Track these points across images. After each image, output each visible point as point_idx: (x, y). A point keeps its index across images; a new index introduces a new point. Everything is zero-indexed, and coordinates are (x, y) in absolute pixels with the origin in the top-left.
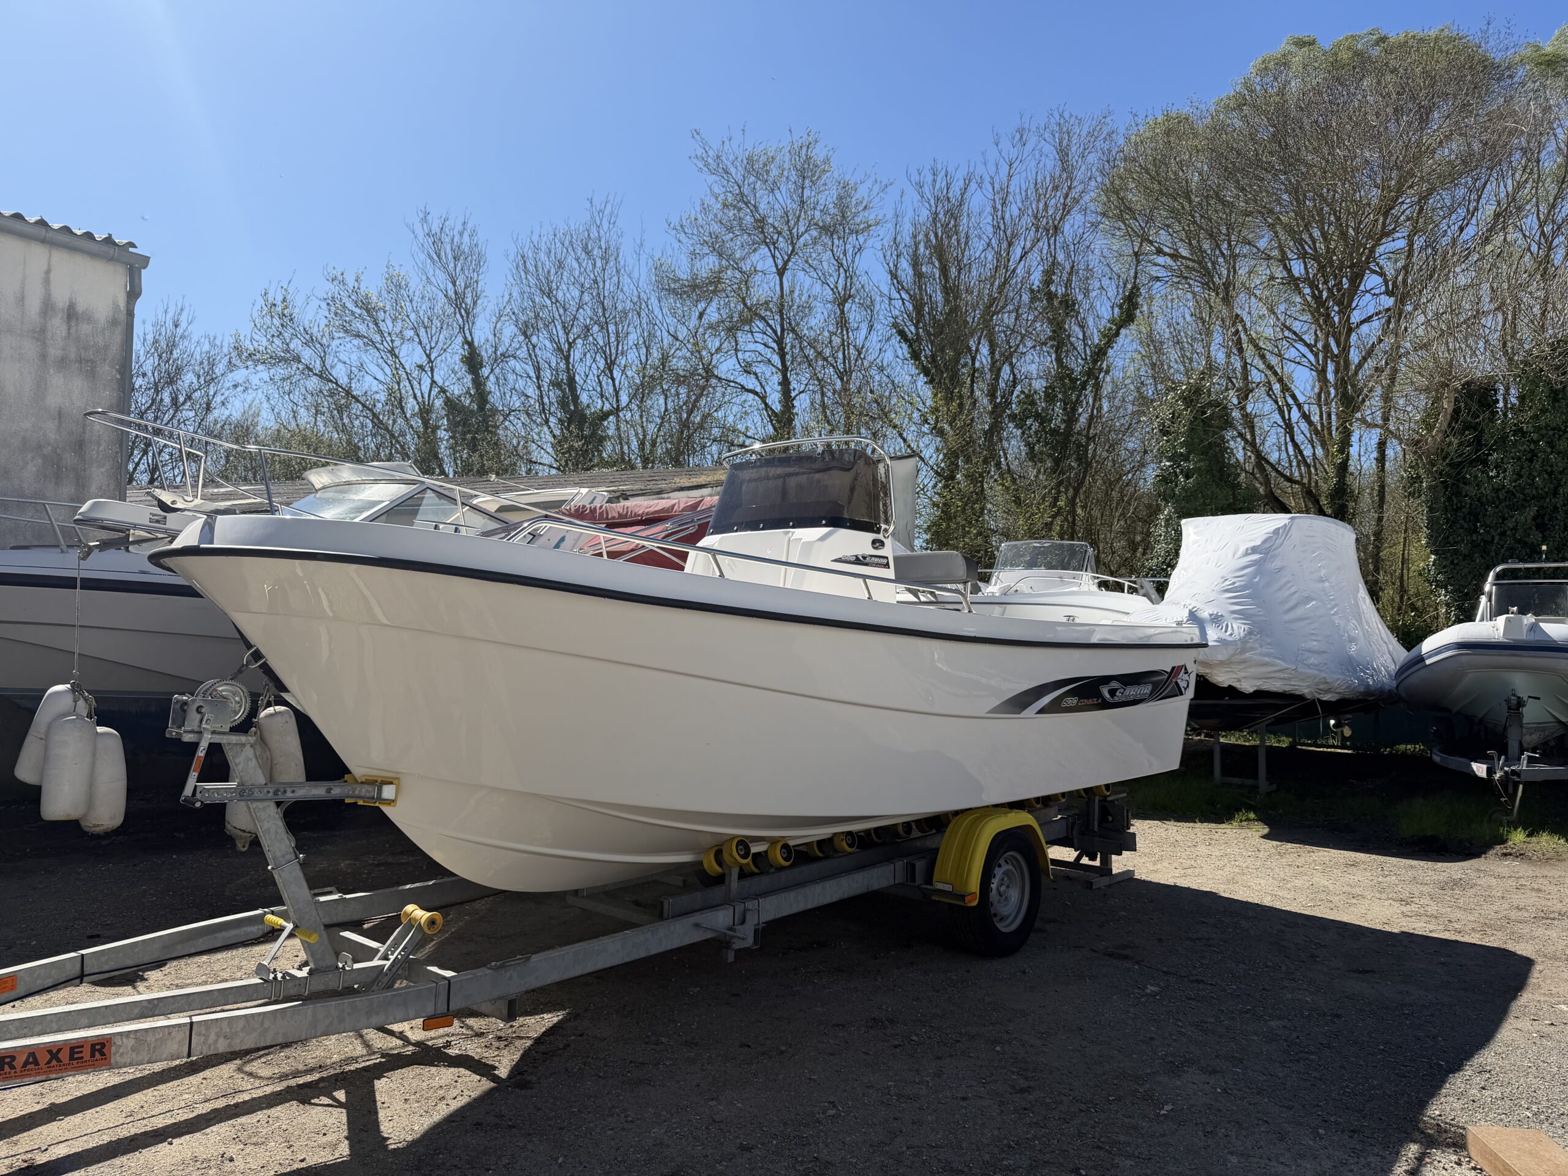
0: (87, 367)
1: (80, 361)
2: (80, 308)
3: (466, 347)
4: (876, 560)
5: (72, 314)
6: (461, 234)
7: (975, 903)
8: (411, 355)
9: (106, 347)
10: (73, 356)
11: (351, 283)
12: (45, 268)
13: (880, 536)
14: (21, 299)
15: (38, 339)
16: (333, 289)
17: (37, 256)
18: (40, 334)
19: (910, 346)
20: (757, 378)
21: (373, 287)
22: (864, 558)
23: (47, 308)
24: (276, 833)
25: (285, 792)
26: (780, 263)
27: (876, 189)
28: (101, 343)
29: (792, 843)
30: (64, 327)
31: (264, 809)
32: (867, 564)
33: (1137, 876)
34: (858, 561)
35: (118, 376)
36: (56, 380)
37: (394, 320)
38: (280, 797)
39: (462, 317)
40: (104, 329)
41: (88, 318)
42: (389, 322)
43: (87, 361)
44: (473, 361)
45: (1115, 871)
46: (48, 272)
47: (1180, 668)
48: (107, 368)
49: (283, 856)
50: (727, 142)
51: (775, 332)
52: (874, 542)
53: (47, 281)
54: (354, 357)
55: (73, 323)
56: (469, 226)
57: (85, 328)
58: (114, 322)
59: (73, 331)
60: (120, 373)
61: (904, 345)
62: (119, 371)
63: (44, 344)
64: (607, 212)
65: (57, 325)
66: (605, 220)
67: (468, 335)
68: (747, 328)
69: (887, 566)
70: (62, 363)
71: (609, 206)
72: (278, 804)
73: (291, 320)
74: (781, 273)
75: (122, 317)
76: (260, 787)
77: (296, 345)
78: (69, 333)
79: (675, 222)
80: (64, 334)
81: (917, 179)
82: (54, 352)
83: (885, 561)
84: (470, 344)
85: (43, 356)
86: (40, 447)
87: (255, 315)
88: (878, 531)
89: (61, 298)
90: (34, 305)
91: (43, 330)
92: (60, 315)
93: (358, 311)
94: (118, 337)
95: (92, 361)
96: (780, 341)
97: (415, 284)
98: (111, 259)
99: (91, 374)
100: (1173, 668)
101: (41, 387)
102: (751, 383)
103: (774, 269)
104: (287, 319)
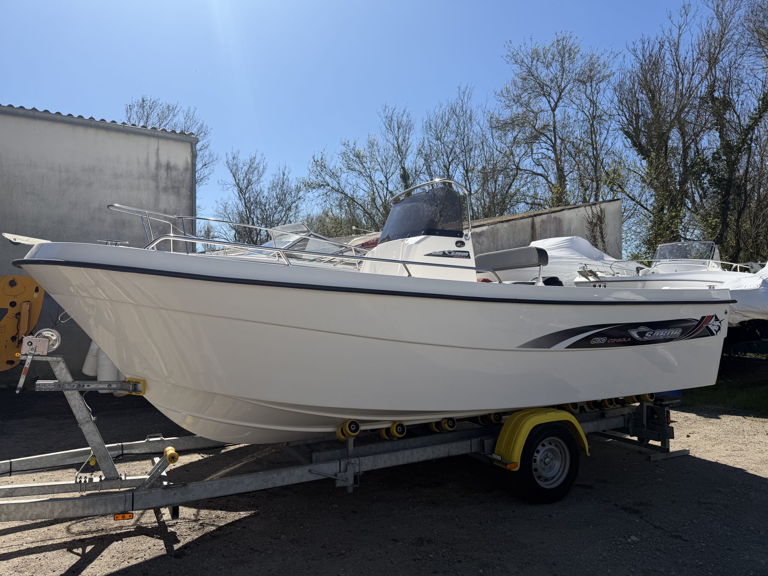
0: (175, 189)
1: (173, 188)
2: (172, 163)
3: (402, 170)
4: (459, 254)
5: (168, 167)
6: (403, 116)
7: (517, 469)
8: (379, 177)
9: (184, 181)
10: (170, 186)
11: (352, 146)
12: (156, 148)
13: (463, 239)
14: (147, 163)
15: (155, 180)
16: (343, 149)
17: (153, 143)
18: (156, 178)
19: (632, 140)
20: (543, 167)
21: (362, 147)
22: (450, 252)
23: (158, 165)
24: (80, 407)
25: (84, 386)
26: (553, 104)
27: (612, 56)
28: (181, 179)
29: (406, 424)
30: (166, 173)
31: (72, 394)
32: (452, 257)
33: (692, 454)
34: (444, 255)
35: (189, 193)
36: (163, 197)
37: (371, 162)
38: (81, 389)
39: (401, 156)
40: (182, 173)
41: (175, 168)
42: (368, 163)
43: (176, 188)
44: (405, 177)
45: (672, 449)
46: (158, 150)
47: (710, 318)
48: (184, 190)
49: (84, 419)
50: (523, 46)
51: (551, 141)
52: (457, 243)
53: (157, 154)
54: (354, 181)
55: (169, 171)
56: (406, 112)
57: (174, 173)
58: (186, 169)
59: (169, 175)
60: (190, 192)
61: (629, 140)
62: (189, 191)
63: (157, 182)
64: (467, 93)
65: (163, 173)
66: (466, 97)
67: (403, 165)
68: (537, 142)
69: (468, 257)
70: (165, 189)
71: (468, 90)
72: (81, 393)
73: (325, 168)
74: (553, 110)
75: (190, 167)
76: (69, 384)
77: (327, 178)
78: (168, 176)
79: (498, 92)
80: (165, 177)
81: (633, 47)
82: (162, 185)
83: (467, 254)
84: (403, 168)
85: (157, 187)
86: (157, 227)
87: (310, 166)
88: (461, 235)
89: (163, 160)
90: (153, 164)
91: (157, 176)
92: (164, 168)
93: (354, 158)
94: (188, 175)
95: (178, 188)
96: (554, 146)
97: (381, 142)
98: (182, 141)
99: (178, 193)
100: (703, 318)
101: (157, 201)
102: (540, 170)
103: (550, 108)
104: (323, 167)
